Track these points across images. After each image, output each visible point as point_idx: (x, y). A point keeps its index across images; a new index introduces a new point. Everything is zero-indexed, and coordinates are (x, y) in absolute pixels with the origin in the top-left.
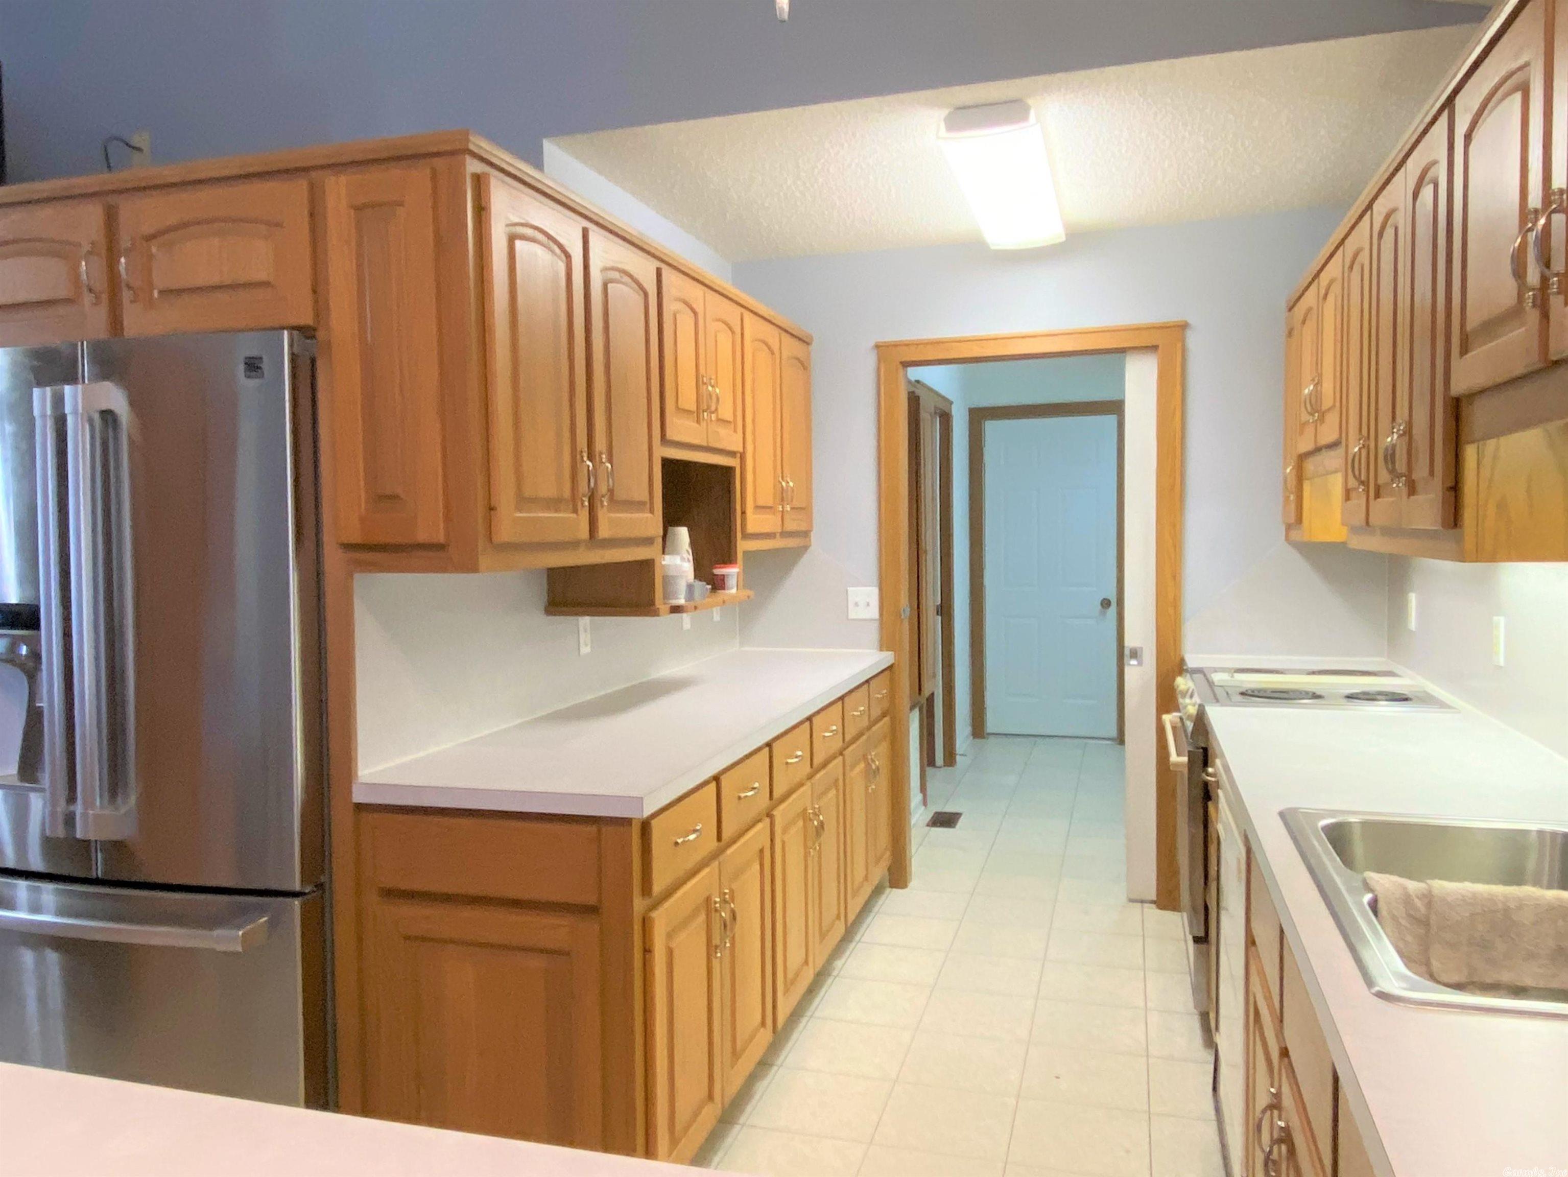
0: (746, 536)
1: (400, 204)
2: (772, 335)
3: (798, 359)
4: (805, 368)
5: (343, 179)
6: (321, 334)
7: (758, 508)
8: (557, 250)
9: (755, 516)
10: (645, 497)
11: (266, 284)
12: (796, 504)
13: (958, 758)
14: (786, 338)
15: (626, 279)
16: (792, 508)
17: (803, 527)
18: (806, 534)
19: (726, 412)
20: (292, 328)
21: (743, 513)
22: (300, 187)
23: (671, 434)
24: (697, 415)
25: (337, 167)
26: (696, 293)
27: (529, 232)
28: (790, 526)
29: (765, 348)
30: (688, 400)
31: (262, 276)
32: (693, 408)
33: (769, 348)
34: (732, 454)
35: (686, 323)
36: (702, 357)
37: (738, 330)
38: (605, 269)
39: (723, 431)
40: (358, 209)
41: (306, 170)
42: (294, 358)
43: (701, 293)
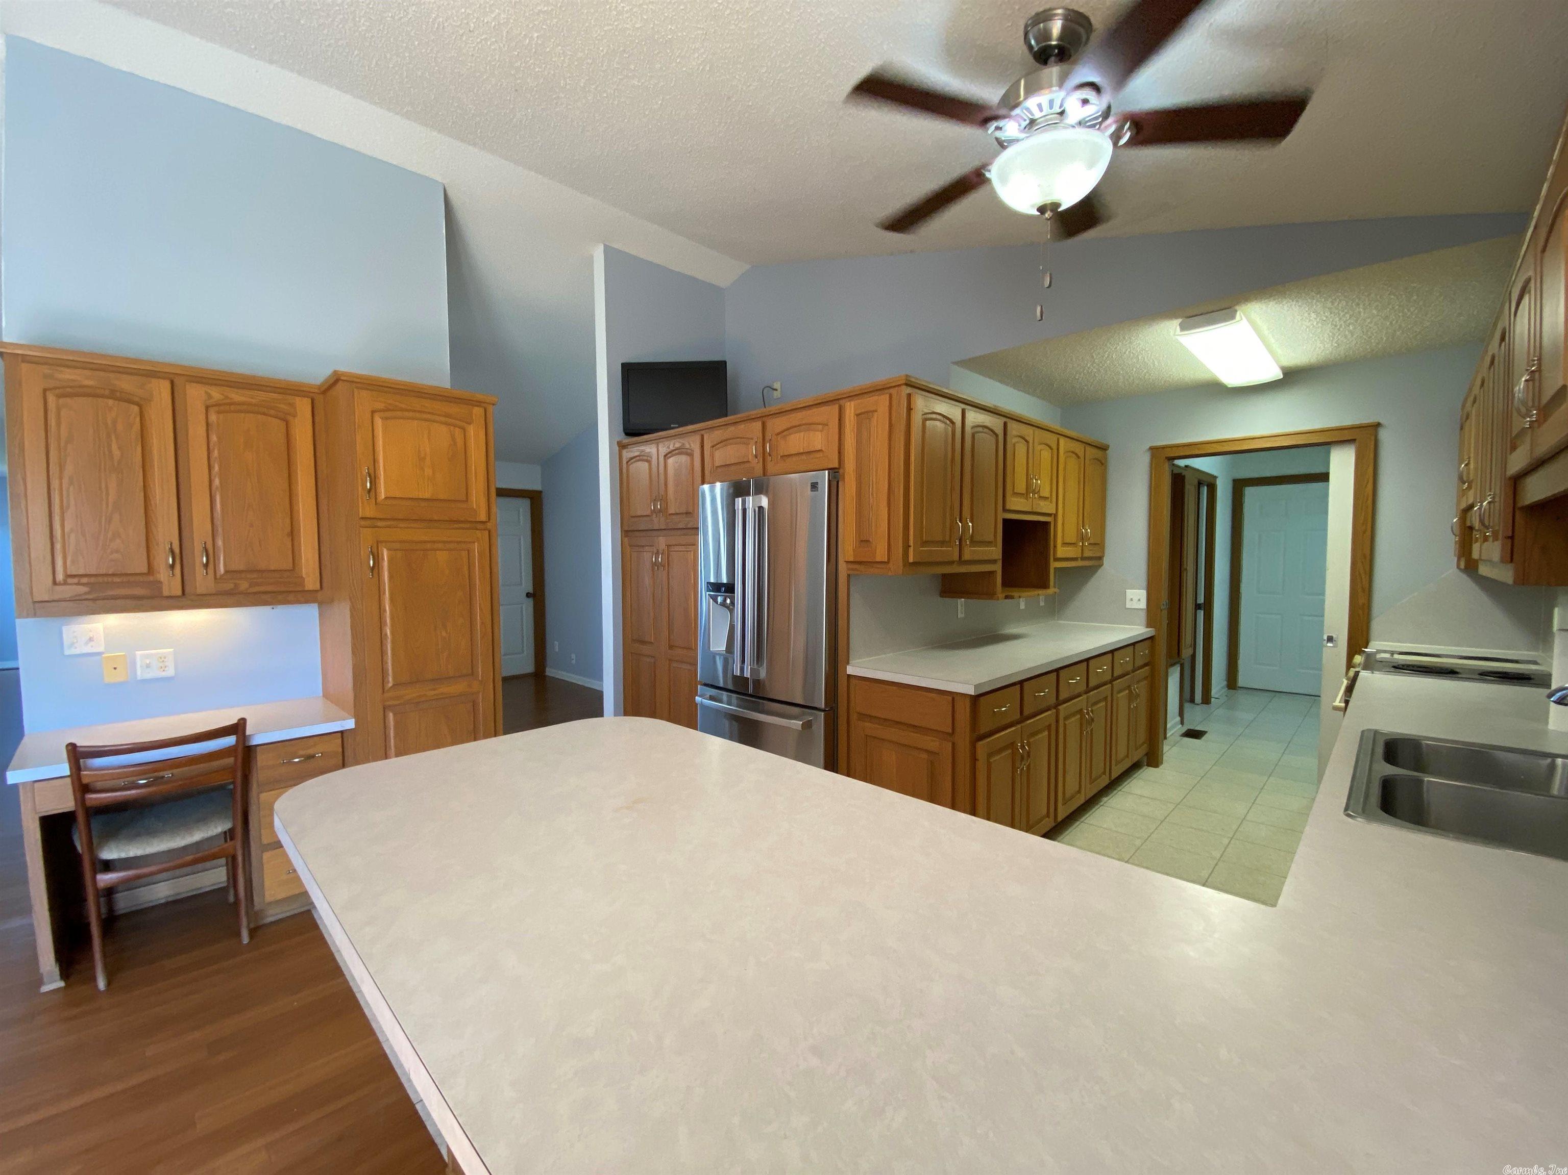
0: (1057, 560)
1: (876, 411)
2: (1079, 448)
3: (1097, 459)
4: (1102, 464)
5: (852, 403)
6: (841, 471)
7: (1065, 544)
8: (948, 422)
9: (1062, 548)
10: (991, 538)
11: (820, 451)
12: (1092, 541)
13: (1213, 700)
14: (1088, 448)
15: (986, 430)
16: (1089, 544)
17: (1098, 555)
18: (1100, 558)
19: (1046, 493)
20: (828, 469)
21: (1055, 547)
22: (835, 408)
23: (1009, 506)
24: (1025, 495)
25: (851, 396)
26: (1028, 431)
27: (934, 416)
28: (1087, 554)
29: (1074, 455)
30: (1021, 487)
31: (818, 447)
32: (1024, 492)
33: (1076, 454)
34: (1049, 515)
35: (1021, 449)
36: (1030, 465)
37: (1055, 447)
38: (973, 427)
39: (1042, 503)
40: (857, 415)
41: (838, 399)
42: (829, 481)
43: (1031, 432)
